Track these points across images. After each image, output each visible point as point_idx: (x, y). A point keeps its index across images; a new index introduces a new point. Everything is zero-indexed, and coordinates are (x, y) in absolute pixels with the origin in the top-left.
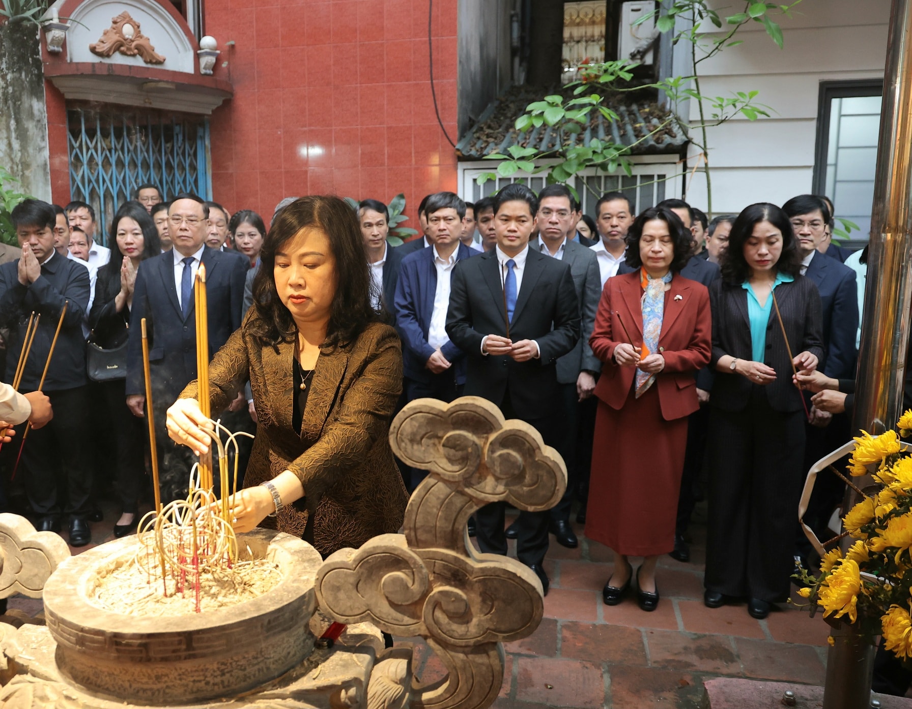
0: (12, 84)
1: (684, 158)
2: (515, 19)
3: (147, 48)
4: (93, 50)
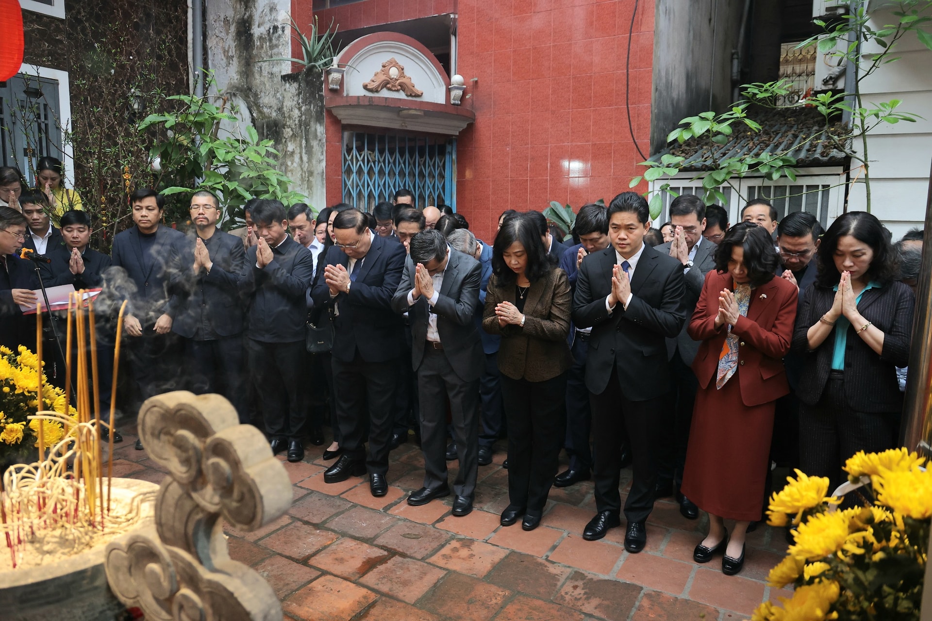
0: (305, 114)
1: (847, 170)
2: (735, 56)
3: (408, 85)
4: (365, 87)
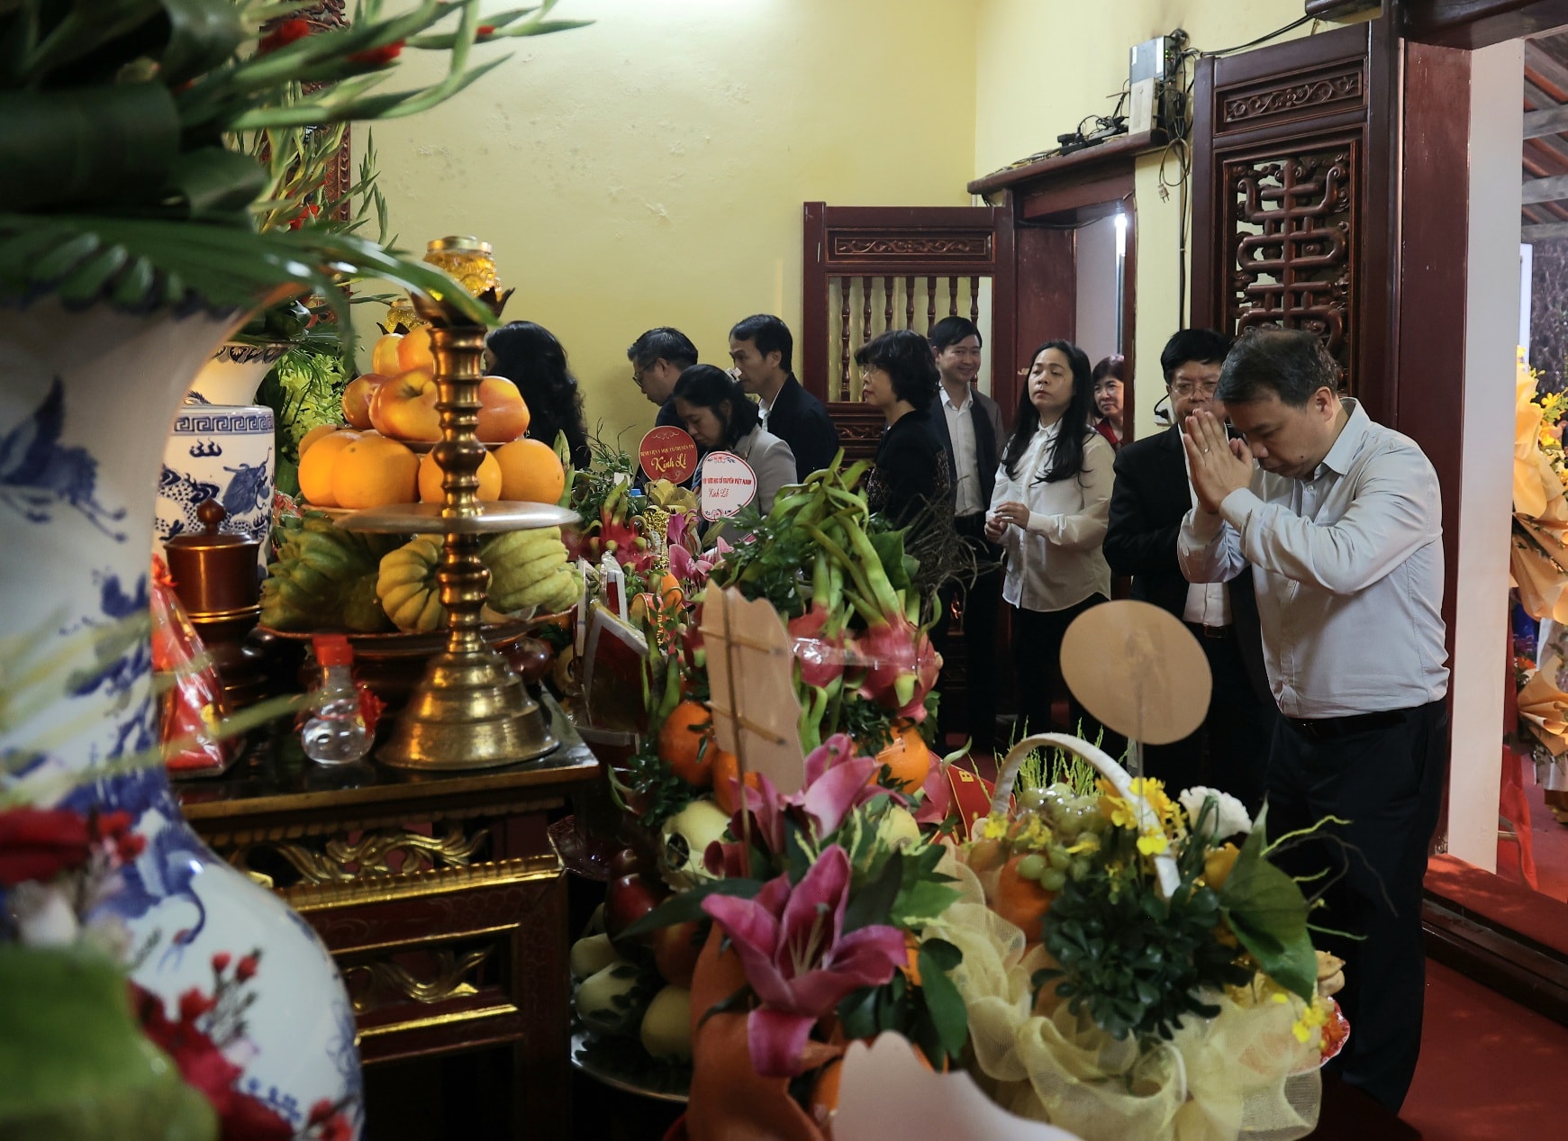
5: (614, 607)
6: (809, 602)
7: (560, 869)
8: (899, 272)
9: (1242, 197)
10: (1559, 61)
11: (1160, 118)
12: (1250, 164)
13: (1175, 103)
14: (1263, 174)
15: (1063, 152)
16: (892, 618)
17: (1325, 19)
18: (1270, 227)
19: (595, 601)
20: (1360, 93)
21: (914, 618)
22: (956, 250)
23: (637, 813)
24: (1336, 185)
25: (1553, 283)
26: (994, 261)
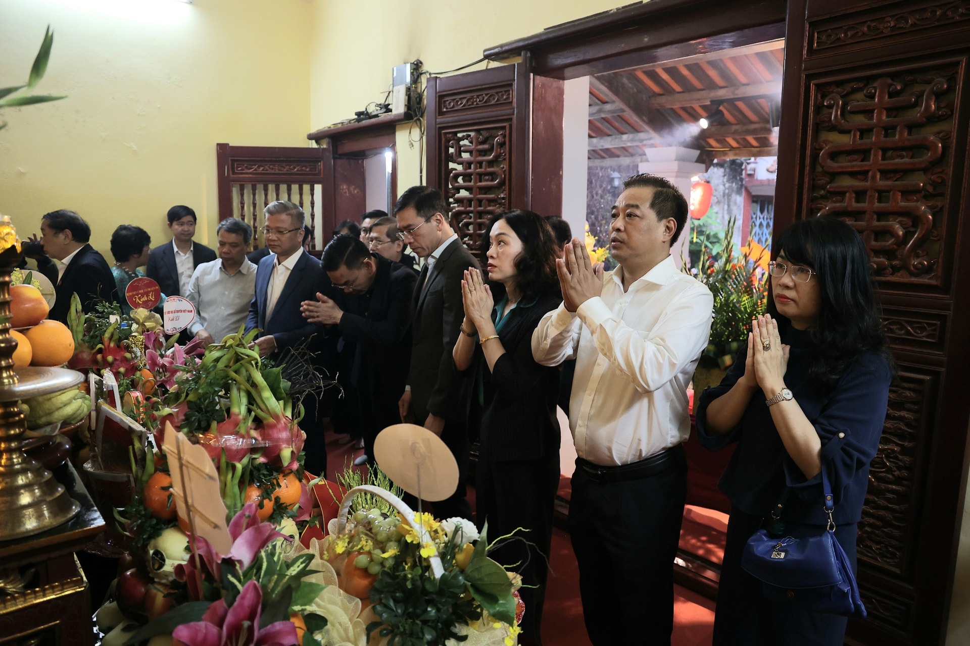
5: (113, 404)
6: (228, 410)
7: (85, 585)
8: (271, 182)
9: (451, 150)
10: (603, 84)
11: (409, 106)
12: (456, 133)
13: (416, 98)
14: (462, 139)
15: (358, 120)
16: (276, 417)
17: (493, 60)
18: (466, 166)
19: (101, 401)
20: (511, 100)
21: (289, 414)
22: (302, 170)
23: (133, 536)
24: (499, 147)
25: (596, 185)
26: (322, 176)
